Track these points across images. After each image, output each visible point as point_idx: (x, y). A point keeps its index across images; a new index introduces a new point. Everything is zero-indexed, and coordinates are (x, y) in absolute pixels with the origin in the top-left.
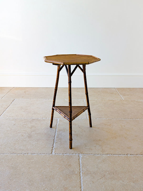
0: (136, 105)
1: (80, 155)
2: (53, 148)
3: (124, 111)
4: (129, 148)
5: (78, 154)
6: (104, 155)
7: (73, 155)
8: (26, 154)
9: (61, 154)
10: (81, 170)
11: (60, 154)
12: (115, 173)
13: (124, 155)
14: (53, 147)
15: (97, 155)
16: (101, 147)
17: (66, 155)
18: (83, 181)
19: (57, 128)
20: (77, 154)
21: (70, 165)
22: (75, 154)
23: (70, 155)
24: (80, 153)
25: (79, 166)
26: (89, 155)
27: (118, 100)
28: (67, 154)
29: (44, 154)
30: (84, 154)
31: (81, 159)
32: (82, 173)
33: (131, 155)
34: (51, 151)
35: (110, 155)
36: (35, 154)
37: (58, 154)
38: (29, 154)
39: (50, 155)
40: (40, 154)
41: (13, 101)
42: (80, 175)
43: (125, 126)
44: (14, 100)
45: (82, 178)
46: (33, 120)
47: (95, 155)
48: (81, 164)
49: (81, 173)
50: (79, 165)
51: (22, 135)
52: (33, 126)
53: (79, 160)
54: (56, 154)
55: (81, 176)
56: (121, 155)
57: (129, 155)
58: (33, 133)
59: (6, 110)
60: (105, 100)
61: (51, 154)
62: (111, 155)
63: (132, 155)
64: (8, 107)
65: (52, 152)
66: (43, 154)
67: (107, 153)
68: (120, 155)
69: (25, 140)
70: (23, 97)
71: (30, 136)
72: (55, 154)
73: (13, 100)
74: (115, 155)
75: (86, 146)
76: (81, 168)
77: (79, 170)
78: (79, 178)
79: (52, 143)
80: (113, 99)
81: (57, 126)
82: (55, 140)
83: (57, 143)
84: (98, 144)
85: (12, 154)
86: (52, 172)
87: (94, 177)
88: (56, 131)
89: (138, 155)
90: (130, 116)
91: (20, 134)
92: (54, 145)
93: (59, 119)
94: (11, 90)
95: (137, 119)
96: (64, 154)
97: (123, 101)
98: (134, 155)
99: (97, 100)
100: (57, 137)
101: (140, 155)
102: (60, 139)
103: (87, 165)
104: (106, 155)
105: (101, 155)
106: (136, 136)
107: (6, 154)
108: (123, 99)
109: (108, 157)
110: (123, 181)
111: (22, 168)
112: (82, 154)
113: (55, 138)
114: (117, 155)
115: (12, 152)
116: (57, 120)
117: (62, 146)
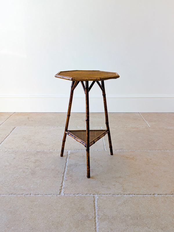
0: (165, 134)
1: (96, 196)
2: (62, 188)
3: (150, 141)
4: (156, 187)
5: (93, 194)
6: (125, 195)
7: (87, 195)
8: (28, 195)
9: (72, 195)
10: (96, 214)
11: (71, 195)
12: (138, 218)
13: (149, 195)
14: (62, 186)
15: (117, 196)
16: (121, 185)
17: (77, 195)
18: (99, 228)
19: (67, 163)
20: (92, 195)
21: (83, 209)
22: (89, 195)
24: (95, 193)
25: (94, 210)
26: (107, 195)
27: (143, 127)
28: (79, 195)
29: (51, 195)
30: (100, 194)
31: (96, 200)
32: (98, 218)
33: (159, 195)
34: (59, 191)
35: (133, 195)
36: (39, 195)
37: (68, 195)
38: (31, 195)
39: (58, 195)
40: (46, 194)
41: (13, 129)
42: (95, 221)
43: (151, 159)
44: (15, 128)
45: (97, 224)
46: (38, 152)
47: (114, 196)
48: (96, 207)
49: (97, 219)
50: (95, 208)
51: (24, 172)
52: (38, 160)
53: (94, 201)
54: (66, 195)
55: (97, 221)
56: (146, 196)
57: (156, 195)
58: (37, 168)
59: (5, 140)
60: (126, 128)
61: (60, 194)
62: (134, 195)
63: (161, 196)
64: (7, 137)
65: (60, 193)
66: (49, 195)
67: (129, 193)
68: (145, 196)
69: (26, 177)
70: (25, 124)
71: (33, 173)
72: (64, 194)
73: (13, 127)
74: (139, 196)
75: (103, 185)
76: (96, 211)
77: (94, 214)
78: (94, 224)
79: (61, 181)
80: (137, 127)
81: (67, 160)
82: (65, 177)
83: (66, 180)
84: (118, 181)
85: (11, 195)
86: (60, 217)
87: (112, 223)
88: (66, 166)
89: (167, 195)
90: (157, 147)
91: (21, 170)
92: (63, 184)
93: (70, 151)
94: (11, 116)
95: (166, 150)
96: (75, 195)
97: (149, 128)
98: (162, 195)
99: (117, 127)
100: (67, 174)
101: (169, 195)
102: (70, 176)
103: (105, 208)
104: (127, 195)
105: (121, 195)
106: (165, 172)
107: (3, 195)
108: (150, 127)
109: (131, 198)
110: (149, 228)
111: (23, 213)
112: (98, 195)
113: (65, 175)
114: (142, 195)
115: (11, 193)
116: (68, 152)
117: (73, 184)
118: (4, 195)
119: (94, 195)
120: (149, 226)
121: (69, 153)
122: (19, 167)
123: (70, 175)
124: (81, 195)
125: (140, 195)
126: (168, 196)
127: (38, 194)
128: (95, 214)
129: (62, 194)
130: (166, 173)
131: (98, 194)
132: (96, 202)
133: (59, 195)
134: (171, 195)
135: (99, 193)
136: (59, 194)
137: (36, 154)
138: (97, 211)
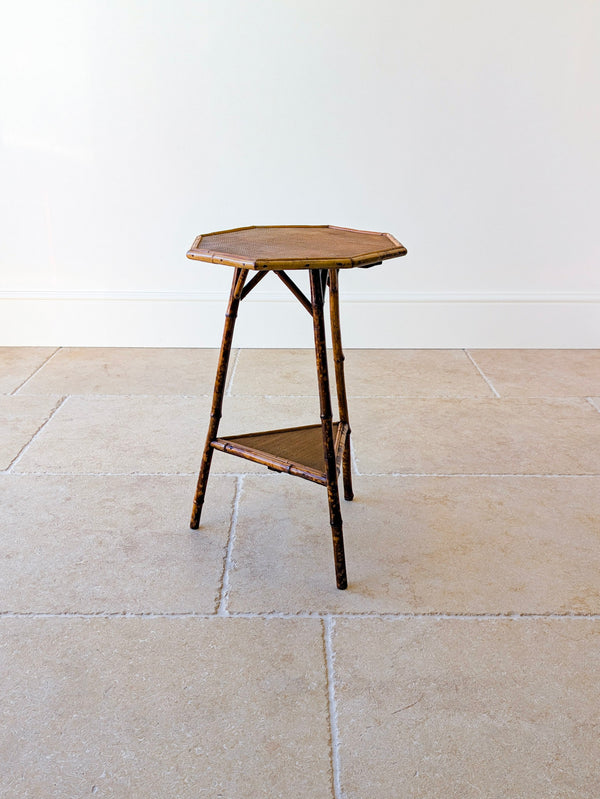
0: (547, 421)
1: (329, 618)
2: (224, 593)
4: (516, 590)
5: (320, 614)
6: (420, 617)
7: (300, 616)
8: (118, 616)
9: (255, 616)
10: (331, 676)
11: (250, 616)
13: (496, 618)
14: (221, 588)
15: (394, 619)
16: (407, 586)
17: (271, 617)
18: (339, 717)
19: (237, 514)
20: (316, 616)
21: (288, 658)
22: (306, 616)
23: (287, 618)
24: (327, 610)
25: (322, 663)
26: (363, 617)
27: (476, 397)
28: (276, 615)
29: (189, 616)
30: (341, 613)
31: (330, 632)
32: (336, 687)
33: (524, 618)
34: (215, 604)
35: (445, 617)
36: (152, 617)
37: (243, 616)
38: (128, 616)
39: (211, 617)
40: (173, 614)
41: (59, 404)
42: (327, 695)
43: (501, 504)
44: (63, 401)
45: (334, 705)
46: (142, 479)
47: (385, 618)
48: (331, 654)
49: (332, 689)
50: (325, 655)
51: (101, 542)
52: (142, 505)
53: (323, 636)
54: (235, 616)
55: (332, 697)
56: (485, 618)
57: (515, 618)
58: (142, 531)
60: (424, 400)
61: (216, 613)
62: (448, 618)
63: (530, 618)
65: (217, 608)
66: (184, 617)
67: (432, 610)
68: (480, 619)
69: (110, 559)
70: (97, 387)
71: (131, 547)
72: (231, 613)
73: (60, 398)
74: (462, 618)
76: (331, 666)
77: (324, 676)
78: (324, 706)
79: (219, 572)
80: (459, 397)
81: (237, 504)
82: (229, 560)
83: (236, 570)
84: (397, 574)
85: (63, 616)
86: (219, 684)
87: (380, 702)
88: (234, 525)
89: (551, 617)
90: (522, 463)
91: (92, 537)
92: (226, 581)
93: (244, 476)
94: (48, 359)
95: (550, 474)
96: (265, 616)
97: (496, 402)
98: (537, 617)
99: (393, 397)
100: (237, 549)
101: (557, 618)
102: (248, 556)
103: (356, 656)
104: (427, 617)
105: (408, 617)
106: (546, 544)
107: (40, 616)
108: (498, 396)
109: (438, 624)
110: (493, 717)
111: (105, 670)
112: (337, 616)
113: (230, 553)
114: (470, 618)
115: (63, 610)
116: (237, 479)
117: (255, 582)
118: (45, 616)
119: (324, 617)
120: (492, 713)
121: (241, 482)
122: (84, 527)
123: (247, 553)
124: (281, 615)
125: (467, 618)
126: (553, 620)
127: (149, 614)
128: (327, 673)
129: (224, 612)
130: (546, 548)
131: (334, 614)
132: (329, 639)
133: (216, 616)
134: (562, 618)
135: (339, 611)
136: (214, 614)
137: (136, 484)
138: (334, 666)
